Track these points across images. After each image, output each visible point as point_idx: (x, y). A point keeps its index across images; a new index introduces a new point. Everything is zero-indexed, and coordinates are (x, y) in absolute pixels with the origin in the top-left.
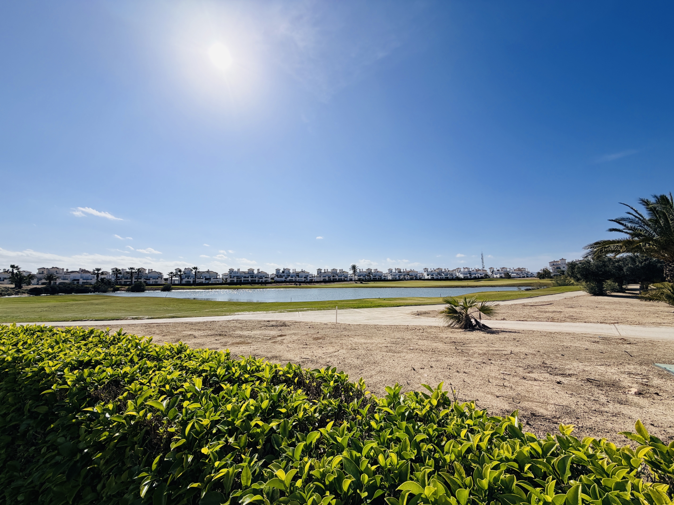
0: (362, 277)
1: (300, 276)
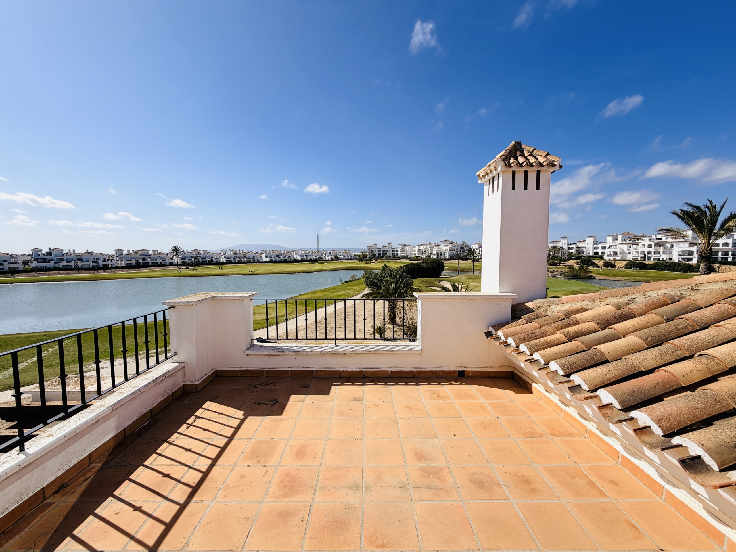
0: (186, 260)
1: (83, 260)
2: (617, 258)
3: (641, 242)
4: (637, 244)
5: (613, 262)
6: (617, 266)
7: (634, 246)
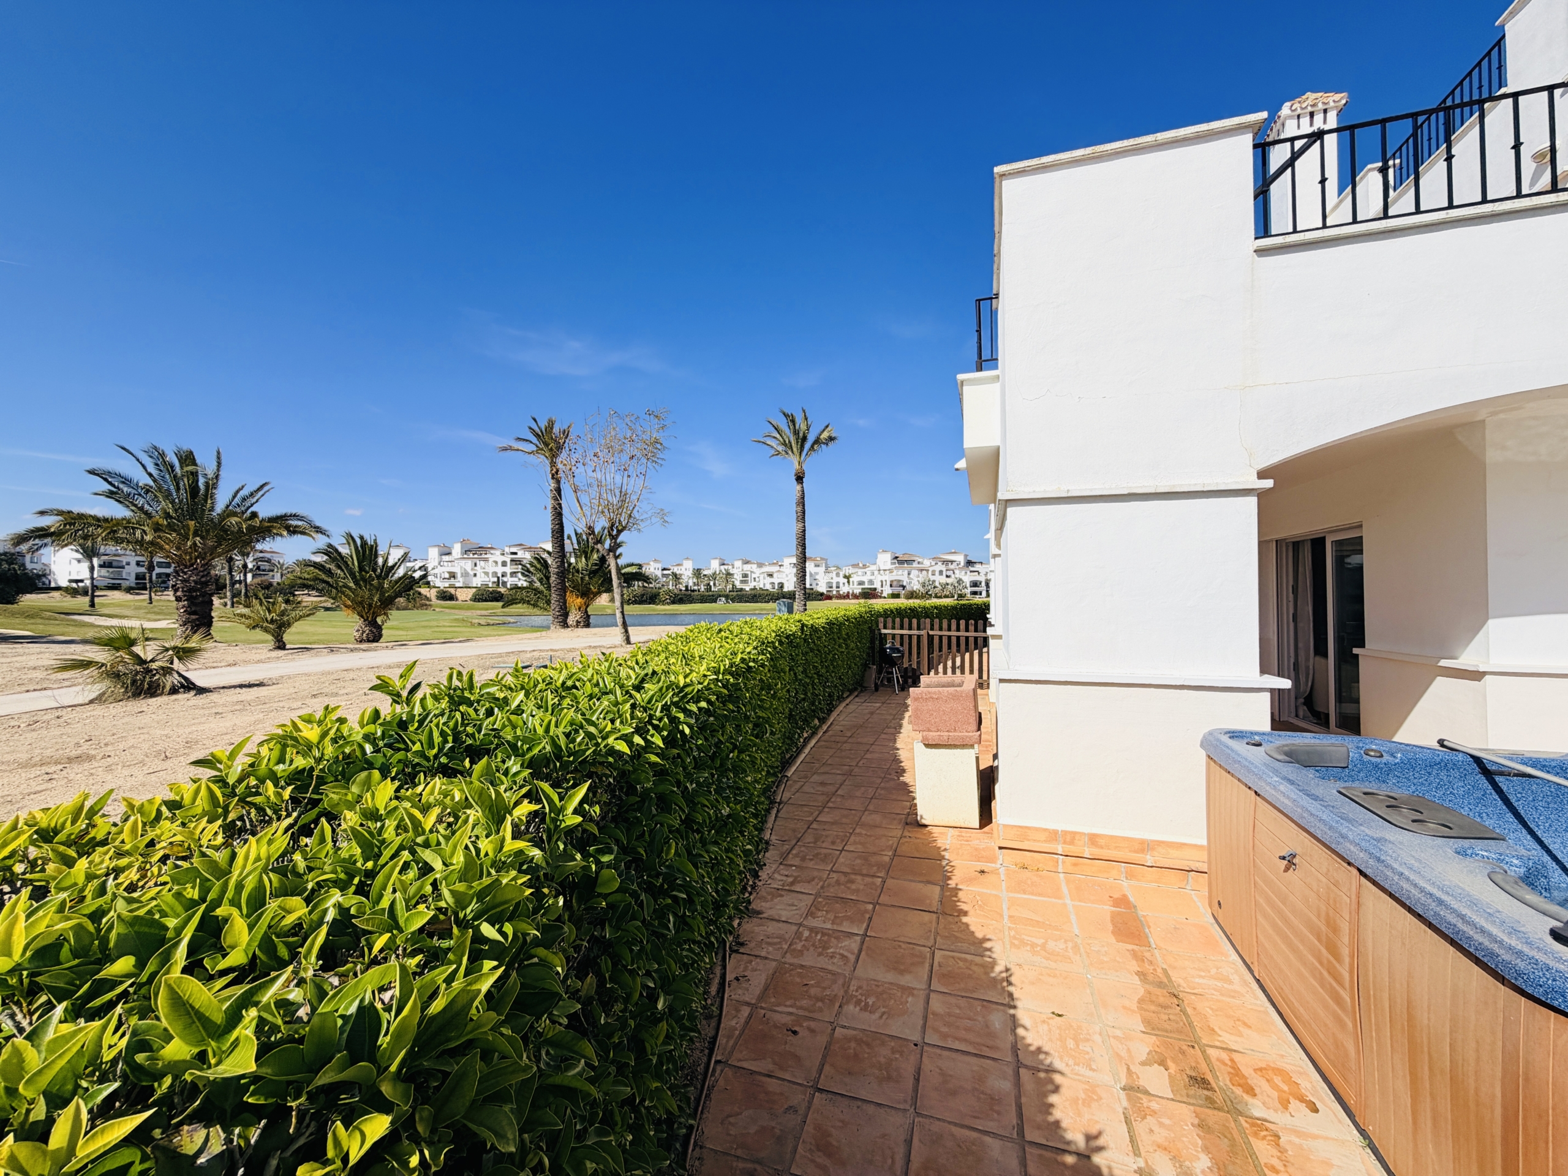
2: (457, 585)
3: (492, 558)
4: (486, 560)
5: (452, 591)
6: (460, 598)
7: (482, 563)
